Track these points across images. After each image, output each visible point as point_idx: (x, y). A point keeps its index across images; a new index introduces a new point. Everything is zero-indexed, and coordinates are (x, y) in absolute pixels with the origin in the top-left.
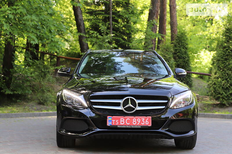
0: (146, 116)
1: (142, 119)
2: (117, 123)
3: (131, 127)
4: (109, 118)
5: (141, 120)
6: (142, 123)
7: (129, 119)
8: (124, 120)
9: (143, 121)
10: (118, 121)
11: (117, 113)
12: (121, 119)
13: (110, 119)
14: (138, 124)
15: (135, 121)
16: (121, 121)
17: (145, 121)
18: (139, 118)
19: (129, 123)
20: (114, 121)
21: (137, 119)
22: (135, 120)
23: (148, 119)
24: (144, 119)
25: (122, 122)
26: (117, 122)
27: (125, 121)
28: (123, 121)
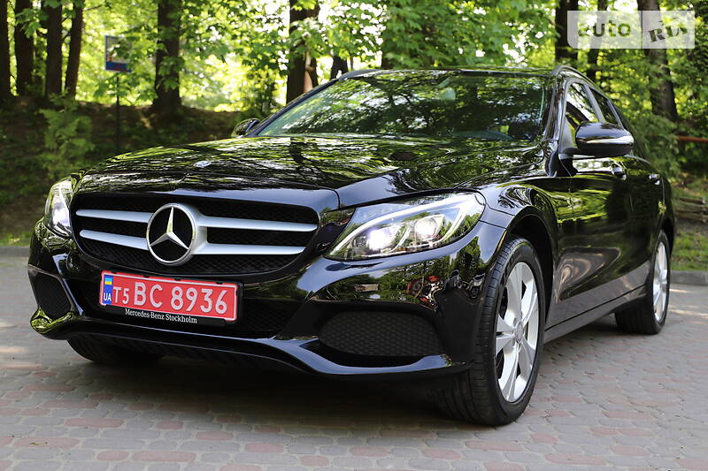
0: (220, 280)
1: (204, 290)
2: (125, 299)
3: (165, 317)
4: (107, 280)
5: (201, 296)
6: (202, 307)
7: (161, 289)
8: (144, 290)
9: (206, 298)
10: (128, 290)
12: (138, 284)
13: (109, 282)
14: (189, 309)
15: (179, 298)
16: (137, 292)
18: (192, 286)
19: (160, 303)
20: (117, 289)
21: (185, 288)
22: (178, 293)
23: (224, 292)
24: (209, 292)
25: (140, 298)
26: (125, 295)
27: (147, 293)
28: (142, 293)
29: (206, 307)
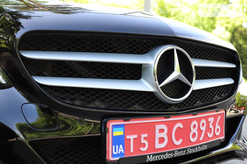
0: (217, 108)
2: (144, 145)
3: (186, 152)
5: (208, 123)
6: (209, 135)
7: (182, 126)
8: (166, 131)
9: (211, 126)
10: (146, 135)
11: (137, 107)
12: (158, 127)
13: (119, 132)
14: (201, 139)
15: (195, 130)
16: (158, 135)
17: (214, 125)
19: (181, 141)
20: (132, 137)
21: (199, 121)
22: (195, 126)
23: (220, 117)
25: (162, 140)
26: (143, 141)
27: (169, 134)
28: (164, 135)
29: (210, 133)
